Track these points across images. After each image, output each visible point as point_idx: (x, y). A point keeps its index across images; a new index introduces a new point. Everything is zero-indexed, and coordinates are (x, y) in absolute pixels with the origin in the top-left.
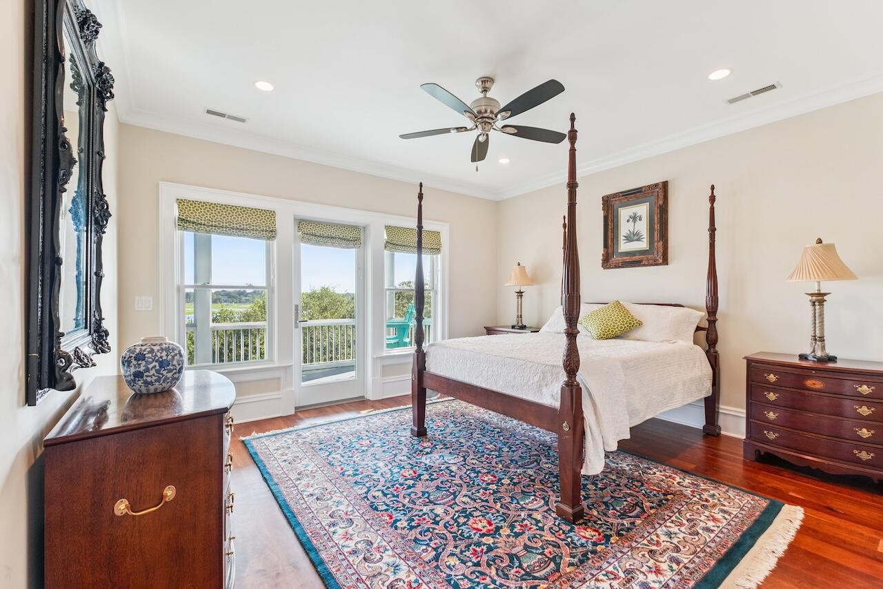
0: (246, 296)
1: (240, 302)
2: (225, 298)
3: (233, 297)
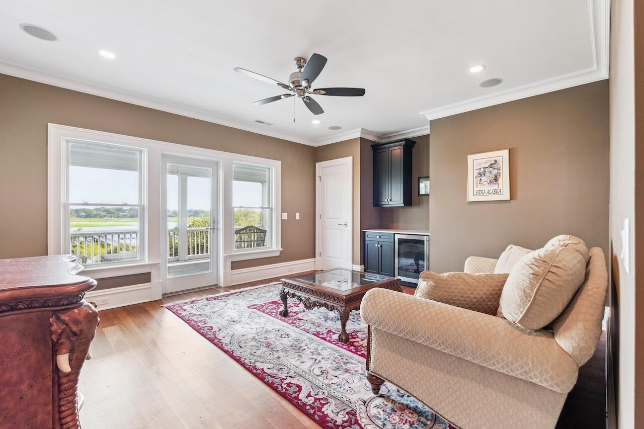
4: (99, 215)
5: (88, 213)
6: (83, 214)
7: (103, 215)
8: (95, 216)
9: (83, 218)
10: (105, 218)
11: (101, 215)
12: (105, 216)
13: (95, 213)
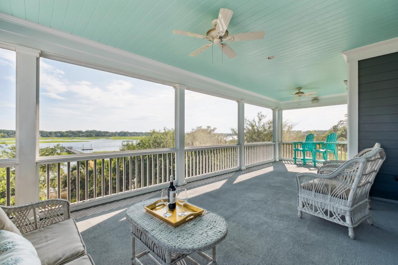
0: (82, 133)
1: (79, 136)
2: (71, 134)
3: (76, 134)
4: (68, 135)
5: (62, 134)
6: (59, 134)
7: (70, 136)
8: (66, 136)
9: (59, 137)
10: (72, 137)
11: (69, 136)
12: (71, 136)
13: (66, 134)
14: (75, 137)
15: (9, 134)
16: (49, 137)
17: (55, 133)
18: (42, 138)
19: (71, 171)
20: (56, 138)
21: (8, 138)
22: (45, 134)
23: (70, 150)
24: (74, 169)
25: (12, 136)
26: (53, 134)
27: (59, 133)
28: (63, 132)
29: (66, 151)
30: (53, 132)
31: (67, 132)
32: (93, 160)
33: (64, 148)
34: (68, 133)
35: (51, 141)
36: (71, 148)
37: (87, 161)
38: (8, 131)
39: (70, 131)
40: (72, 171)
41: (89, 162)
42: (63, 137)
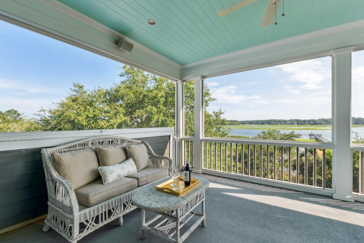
14: (328, 124)
15: (276, 122)
16: (303, 124)
17: (309, 121)
18: (298, 125)
19: (299, 157)
20: (309, 125)
21: (275, 125)
22: (300, 122)
23: (318, 137)
24: (302, 155)
25: (277, 124)
26: (307, 122)
27: (312, 121)
28: (316, 120)
29: (315, 138)
30: (307, 120)
31: (319, 120)
32: (320, 150)
33: (313, 135)
34: (321, 120)
35: (304, 128)
36: (320, 136)
37: (315, 149)
38: (275, 120)
39: (322, 119)
40: (301, 157)
41: (316, 150)
42: (316, 125)
